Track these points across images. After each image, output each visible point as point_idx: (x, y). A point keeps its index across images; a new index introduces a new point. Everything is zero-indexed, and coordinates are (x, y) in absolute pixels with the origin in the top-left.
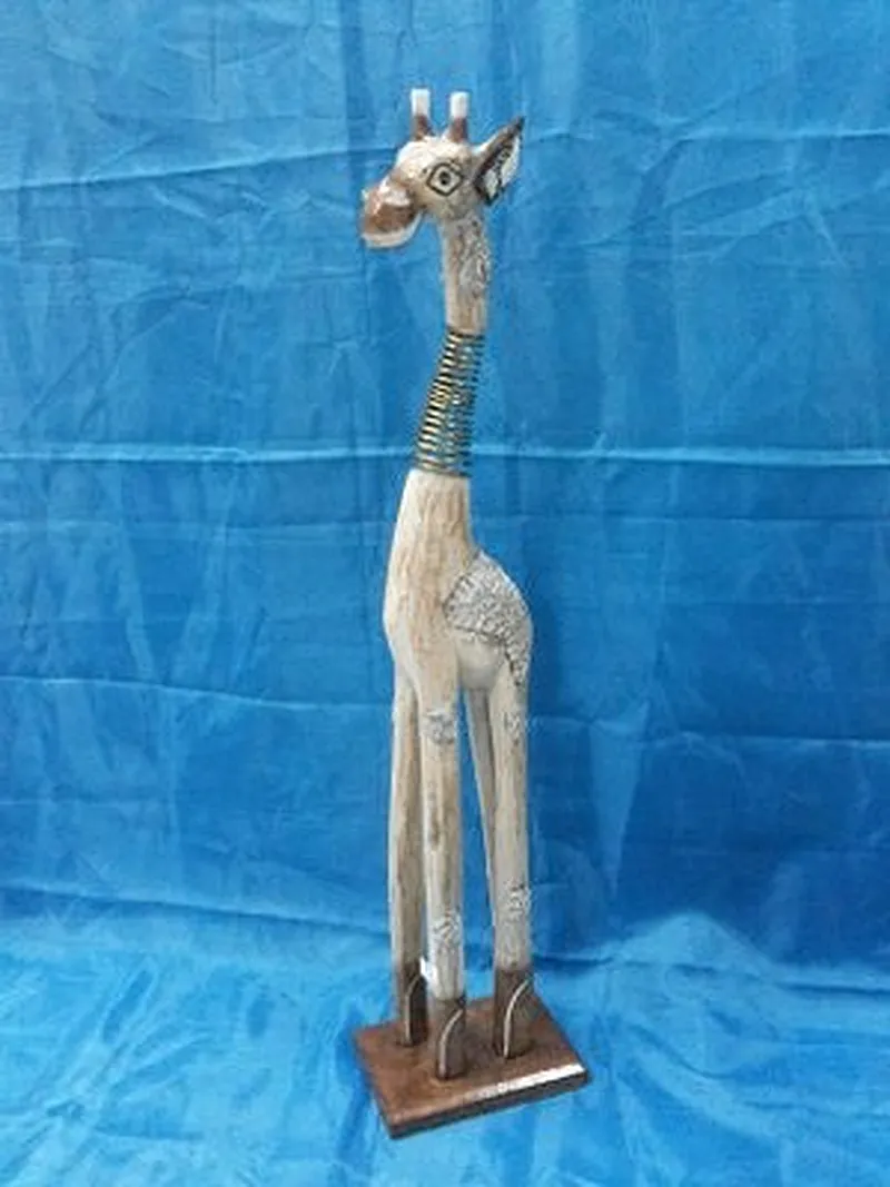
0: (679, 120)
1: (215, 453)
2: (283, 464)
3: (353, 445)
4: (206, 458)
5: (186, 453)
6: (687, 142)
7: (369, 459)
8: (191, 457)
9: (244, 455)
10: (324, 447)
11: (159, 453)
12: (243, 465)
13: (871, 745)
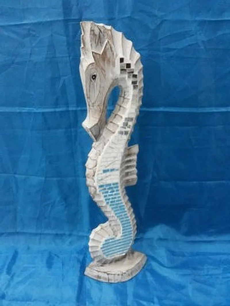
0: (163, 14)
1: (26, 110)
2: (47, 113)
3: (68, 107)
4: (24, 111)
5: (17, 110)
6: (165, 20)
7: (72, 111)
8: (18, 111)
9: (35, 110)
10: (60, 108)
11: (8, 110)
12: (35, 113)
13: (208, 182)
